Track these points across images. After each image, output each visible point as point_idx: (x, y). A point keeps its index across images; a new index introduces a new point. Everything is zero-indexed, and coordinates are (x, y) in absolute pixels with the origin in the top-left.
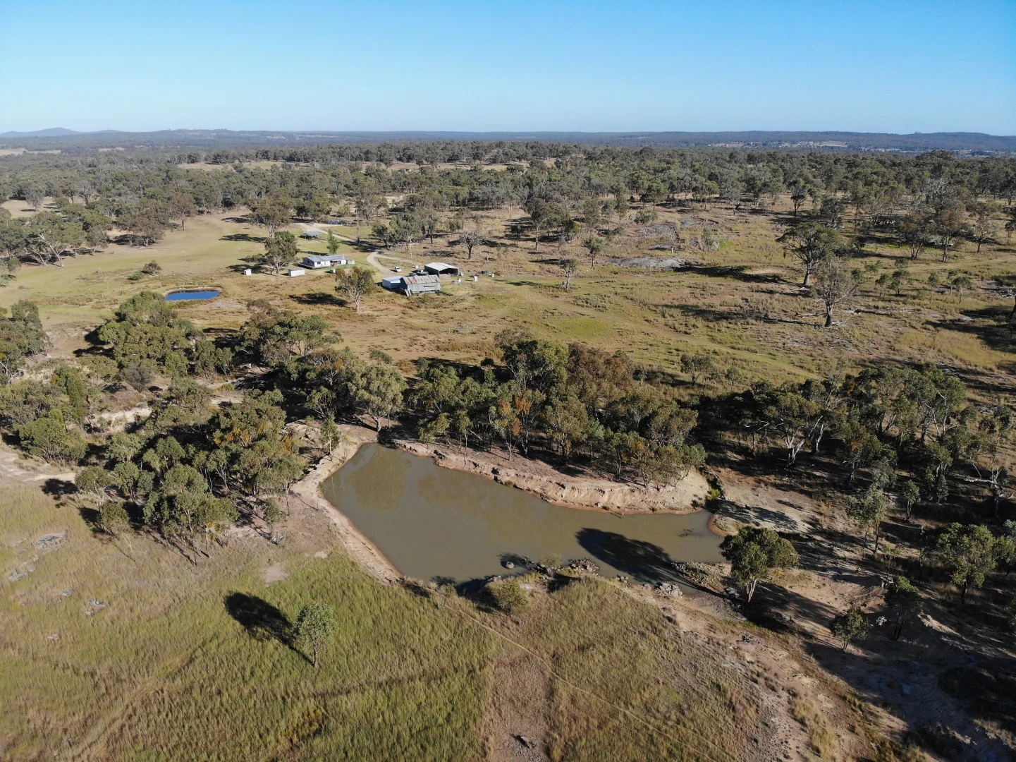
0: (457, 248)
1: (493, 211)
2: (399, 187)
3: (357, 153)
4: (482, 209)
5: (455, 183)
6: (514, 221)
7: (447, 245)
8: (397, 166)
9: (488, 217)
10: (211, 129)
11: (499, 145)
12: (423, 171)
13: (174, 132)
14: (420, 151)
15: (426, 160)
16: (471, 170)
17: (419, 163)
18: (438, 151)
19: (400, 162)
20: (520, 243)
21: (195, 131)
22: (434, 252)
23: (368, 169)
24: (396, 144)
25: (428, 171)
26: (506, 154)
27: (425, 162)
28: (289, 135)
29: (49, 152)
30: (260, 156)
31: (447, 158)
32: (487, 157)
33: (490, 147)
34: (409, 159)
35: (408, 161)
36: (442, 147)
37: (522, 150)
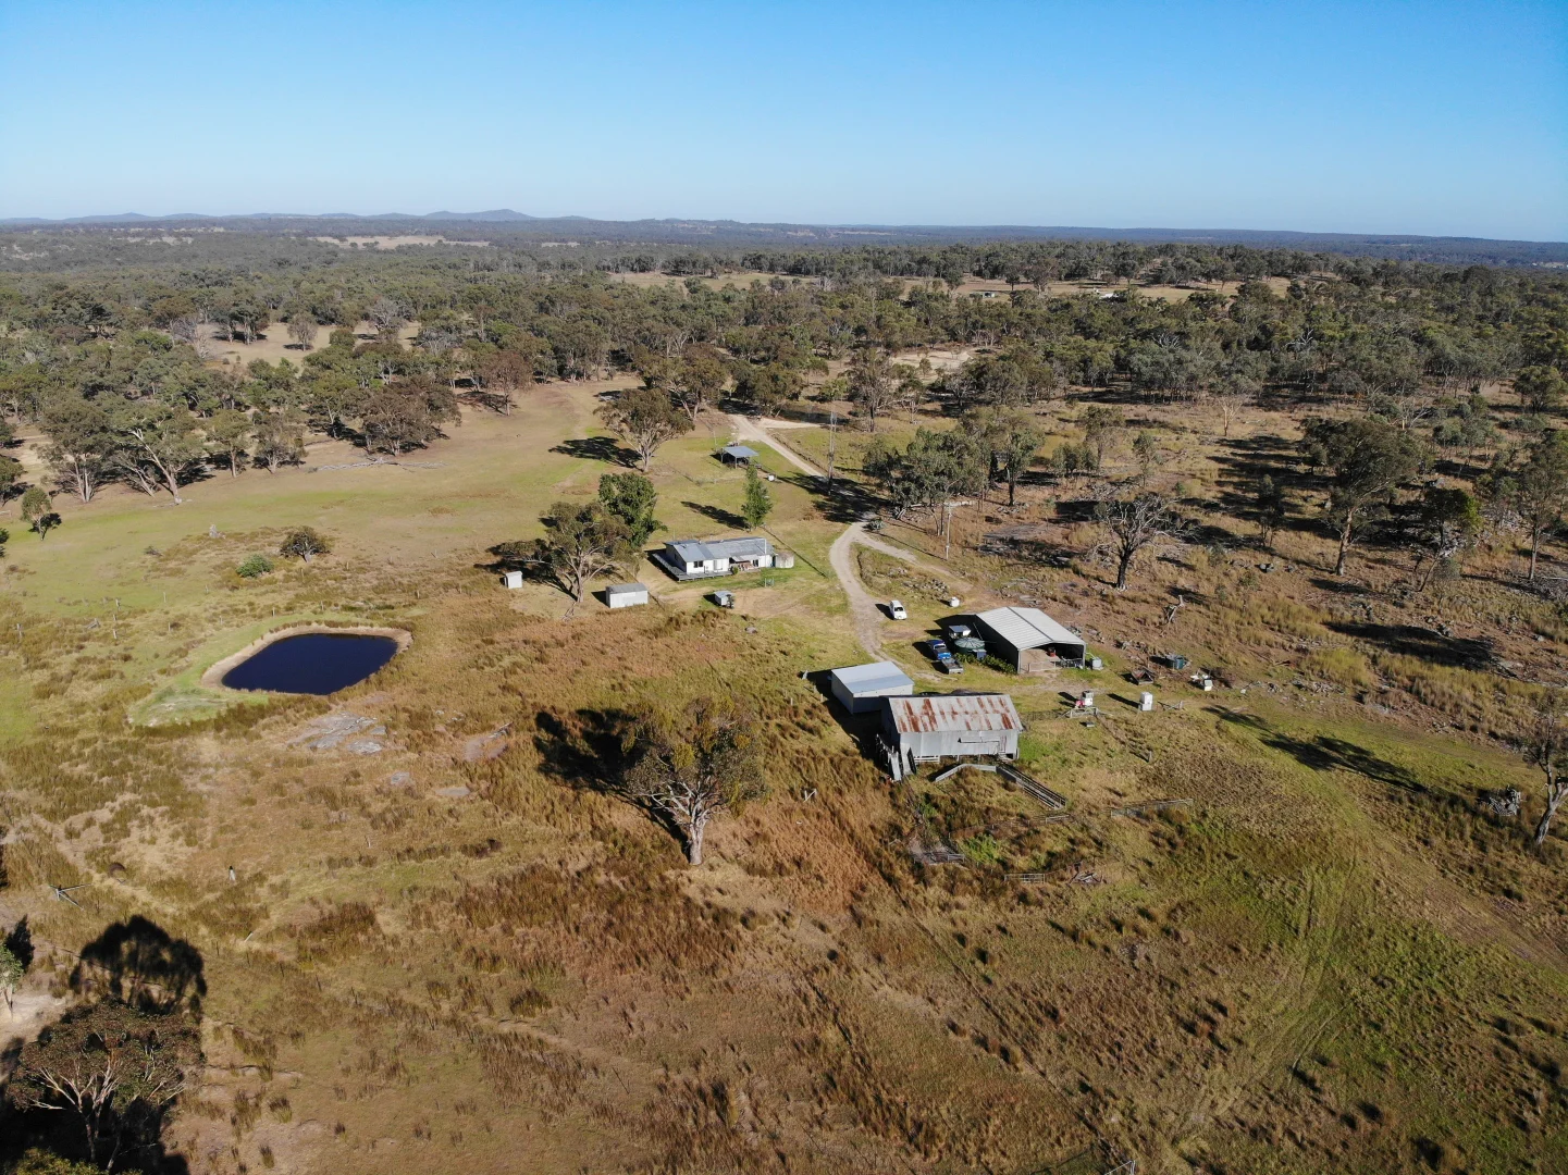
0: (1086, 533)
1: (1174, 406)
2: (962, 333)
3: (906, 261)
4: (1147, 400)
5: (1083, 329)
6: (1238, 444)
7: (1052, 514)
8: (970, 287)
9: (1163, 425)
10: (712, 219)
11: (1167, 250)
12: (1017, 299)
13: (658, 222)
14: (1016, 260)
15: (1026, 275)
16: (1112, 299)
17: (1012, 281)
18: (1049, 259)
19: (978, 279)
20: (1283, 539)
21: (689, 222)
22: (1014, 543)
23: (914, 293)
24: (976, 247)
25: (1027, 299)
26: (1182, 268)
27: (1023, 279)
28: (820, 231)
29: (473, 244)
30: (748, 263)
31: (1065, 271)
32: (1142, 272)
33: (1150, 253)
34: (995, 272)
35: (992, 277)
36: (1057, 251)
37: (1213, 262)
